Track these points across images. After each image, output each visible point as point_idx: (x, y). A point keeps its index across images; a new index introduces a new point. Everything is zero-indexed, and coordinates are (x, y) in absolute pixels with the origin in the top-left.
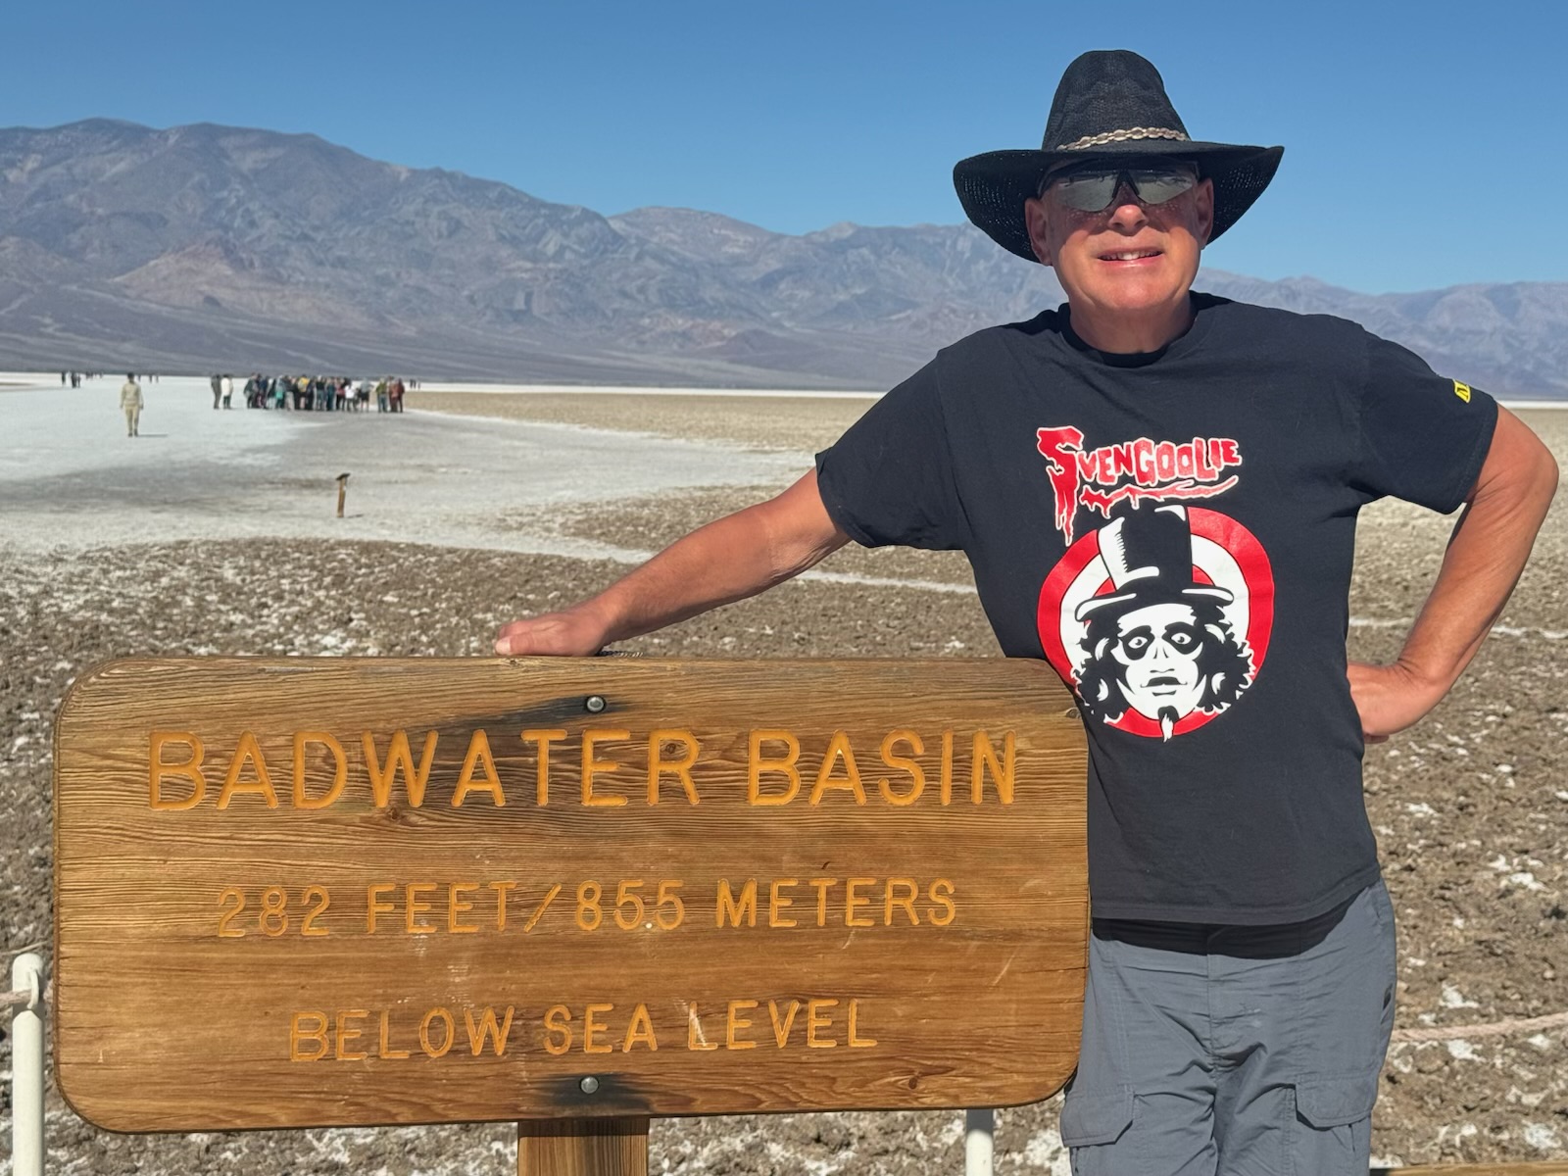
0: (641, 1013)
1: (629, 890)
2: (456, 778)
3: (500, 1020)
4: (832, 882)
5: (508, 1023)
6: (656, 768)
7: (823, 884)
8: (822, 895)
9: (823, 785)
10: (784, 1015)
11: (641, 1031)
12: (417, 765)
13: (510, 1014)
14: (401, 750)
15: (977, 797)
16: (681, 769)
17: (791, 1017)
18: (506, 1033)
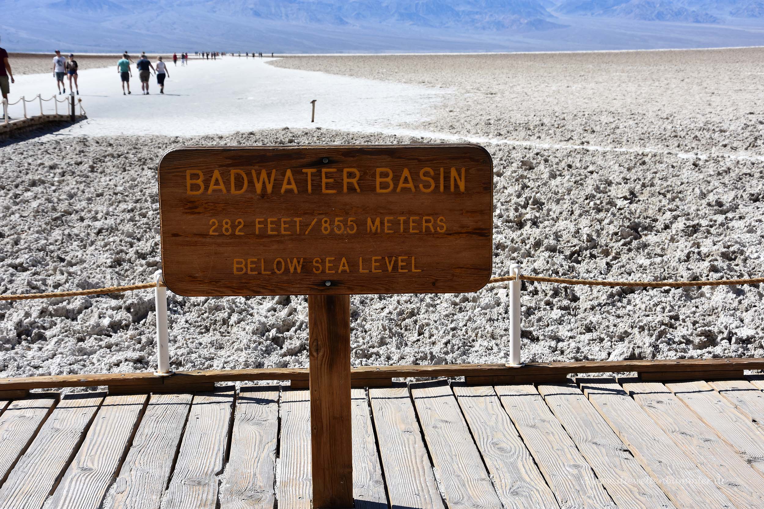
0: (344, 260)
1: (338, 221)
2: (282, 185)
3: (299, 262)
4: (405, 218)
5: (301, 263)
6: (346, 180)
7: (402, 219)
8: (402, 222)
9: (401, 185)
10: (390, 262)
11: (343, 266)
12: (269, 180)
13: (302, 260)
14: (264, 174)
15: (452, 189)
16: (354, 181)
17: (392, 262)
18: (300, 266)
